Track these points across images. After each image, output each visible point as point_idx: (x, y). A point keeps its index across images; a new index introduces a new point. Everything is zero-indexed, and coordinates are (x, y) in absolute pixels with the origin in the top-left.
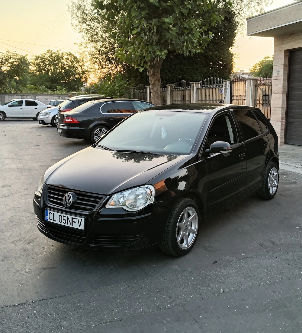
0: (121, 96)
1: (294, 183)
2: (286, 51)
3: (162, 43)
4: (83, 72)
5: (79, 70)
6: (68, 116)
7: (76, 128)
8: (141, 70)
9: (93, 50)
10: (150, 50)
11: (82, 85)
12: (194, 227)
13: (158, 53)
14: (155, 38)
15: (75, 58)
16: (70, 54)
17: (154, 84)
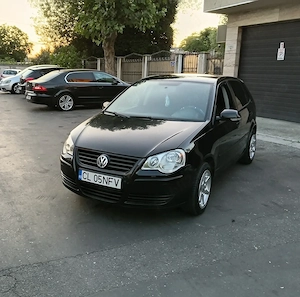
0: (74, 67)
1: (262, 149)
2: (240, 27)
3: (120, 18)
4: (27, 45)
5: (23, 43)
6: (37, 85)
7: (44, 95)
8: (98, 43)
9: (47, 24)
10: (109, 24)
11: (25, 56)
12: (207, 189)
13: (117, 28)
14: (114, 14)
15: (19, 31)
16: (15, 28)
17: (108, 57)
